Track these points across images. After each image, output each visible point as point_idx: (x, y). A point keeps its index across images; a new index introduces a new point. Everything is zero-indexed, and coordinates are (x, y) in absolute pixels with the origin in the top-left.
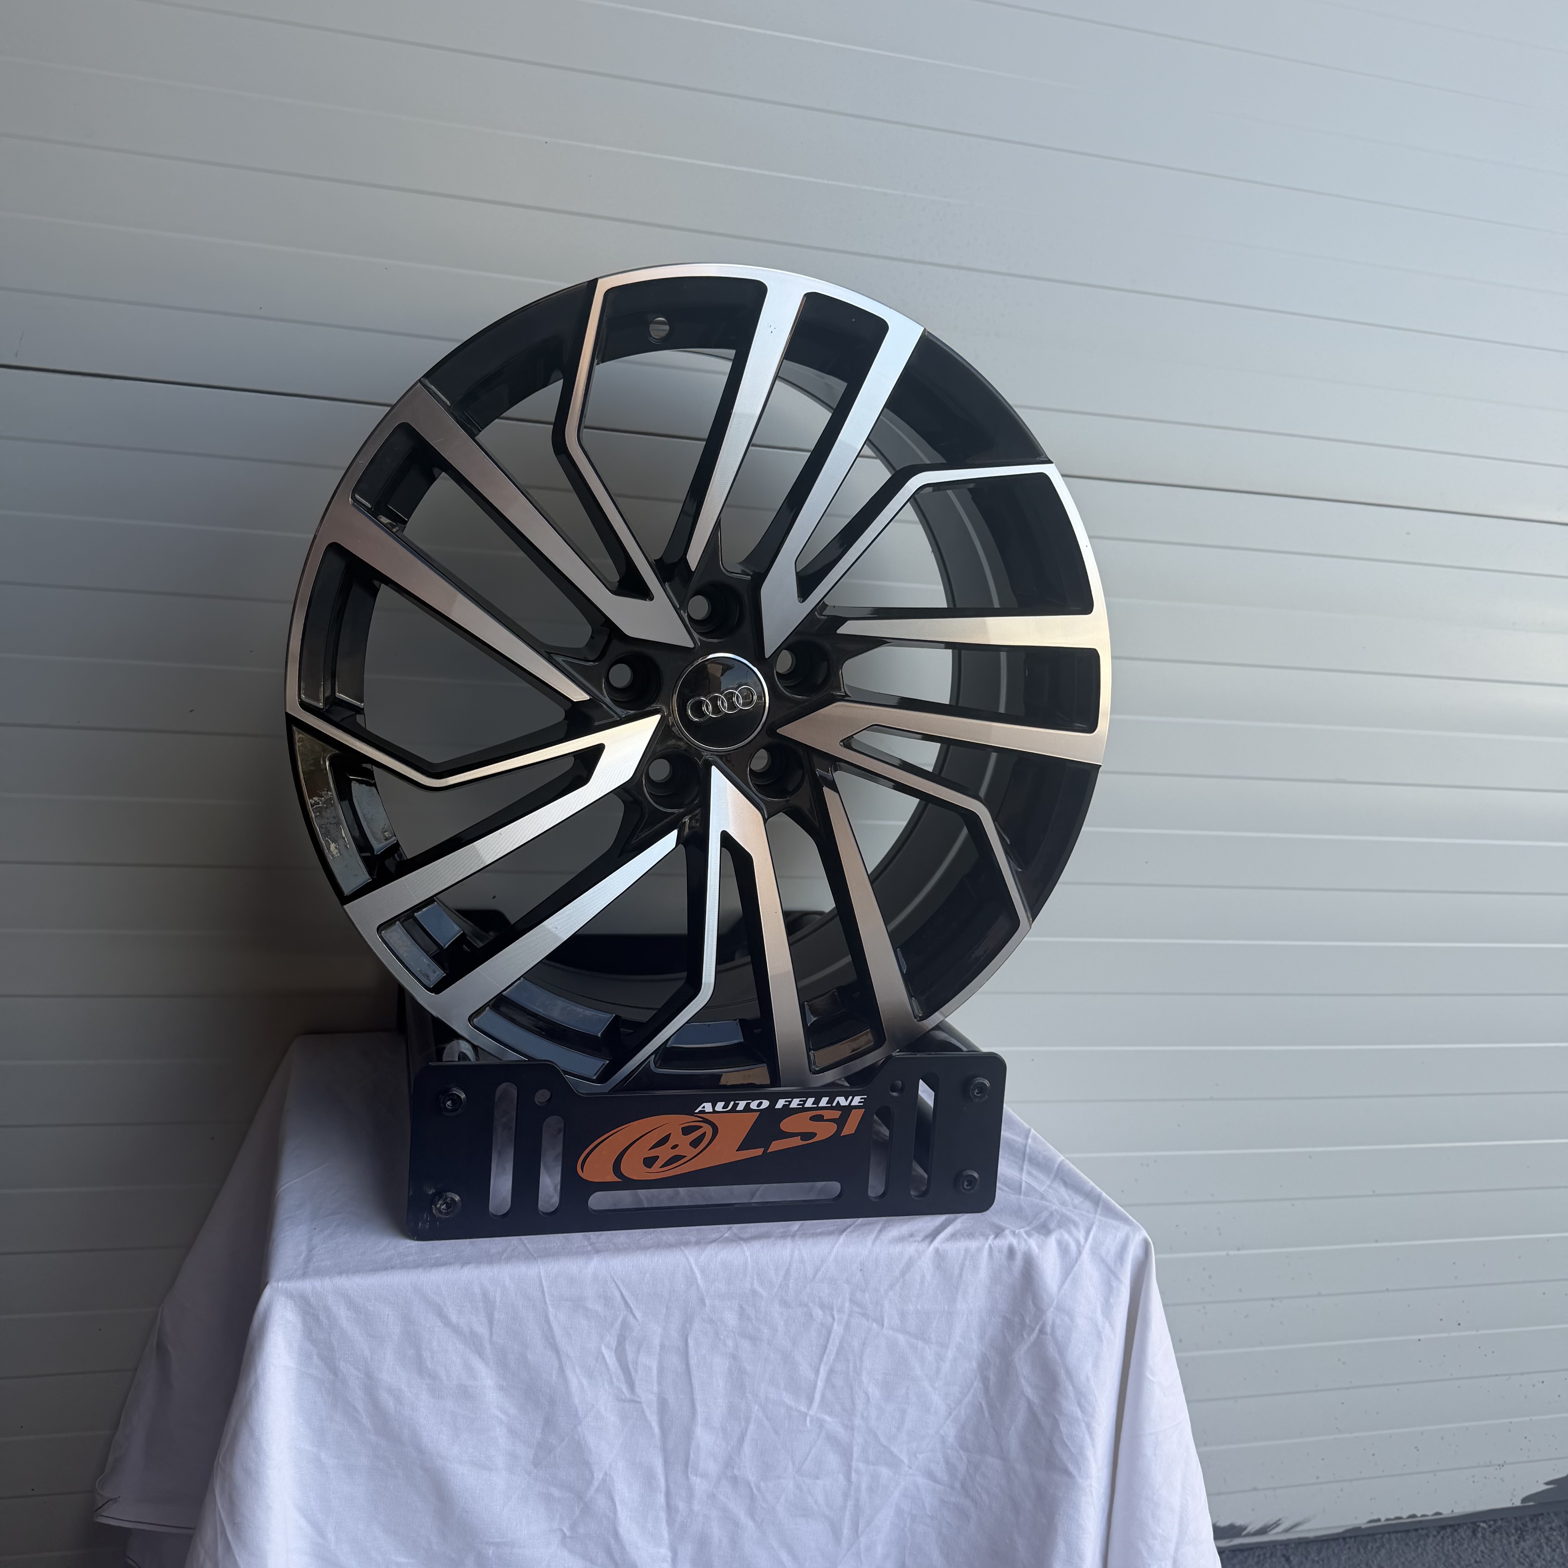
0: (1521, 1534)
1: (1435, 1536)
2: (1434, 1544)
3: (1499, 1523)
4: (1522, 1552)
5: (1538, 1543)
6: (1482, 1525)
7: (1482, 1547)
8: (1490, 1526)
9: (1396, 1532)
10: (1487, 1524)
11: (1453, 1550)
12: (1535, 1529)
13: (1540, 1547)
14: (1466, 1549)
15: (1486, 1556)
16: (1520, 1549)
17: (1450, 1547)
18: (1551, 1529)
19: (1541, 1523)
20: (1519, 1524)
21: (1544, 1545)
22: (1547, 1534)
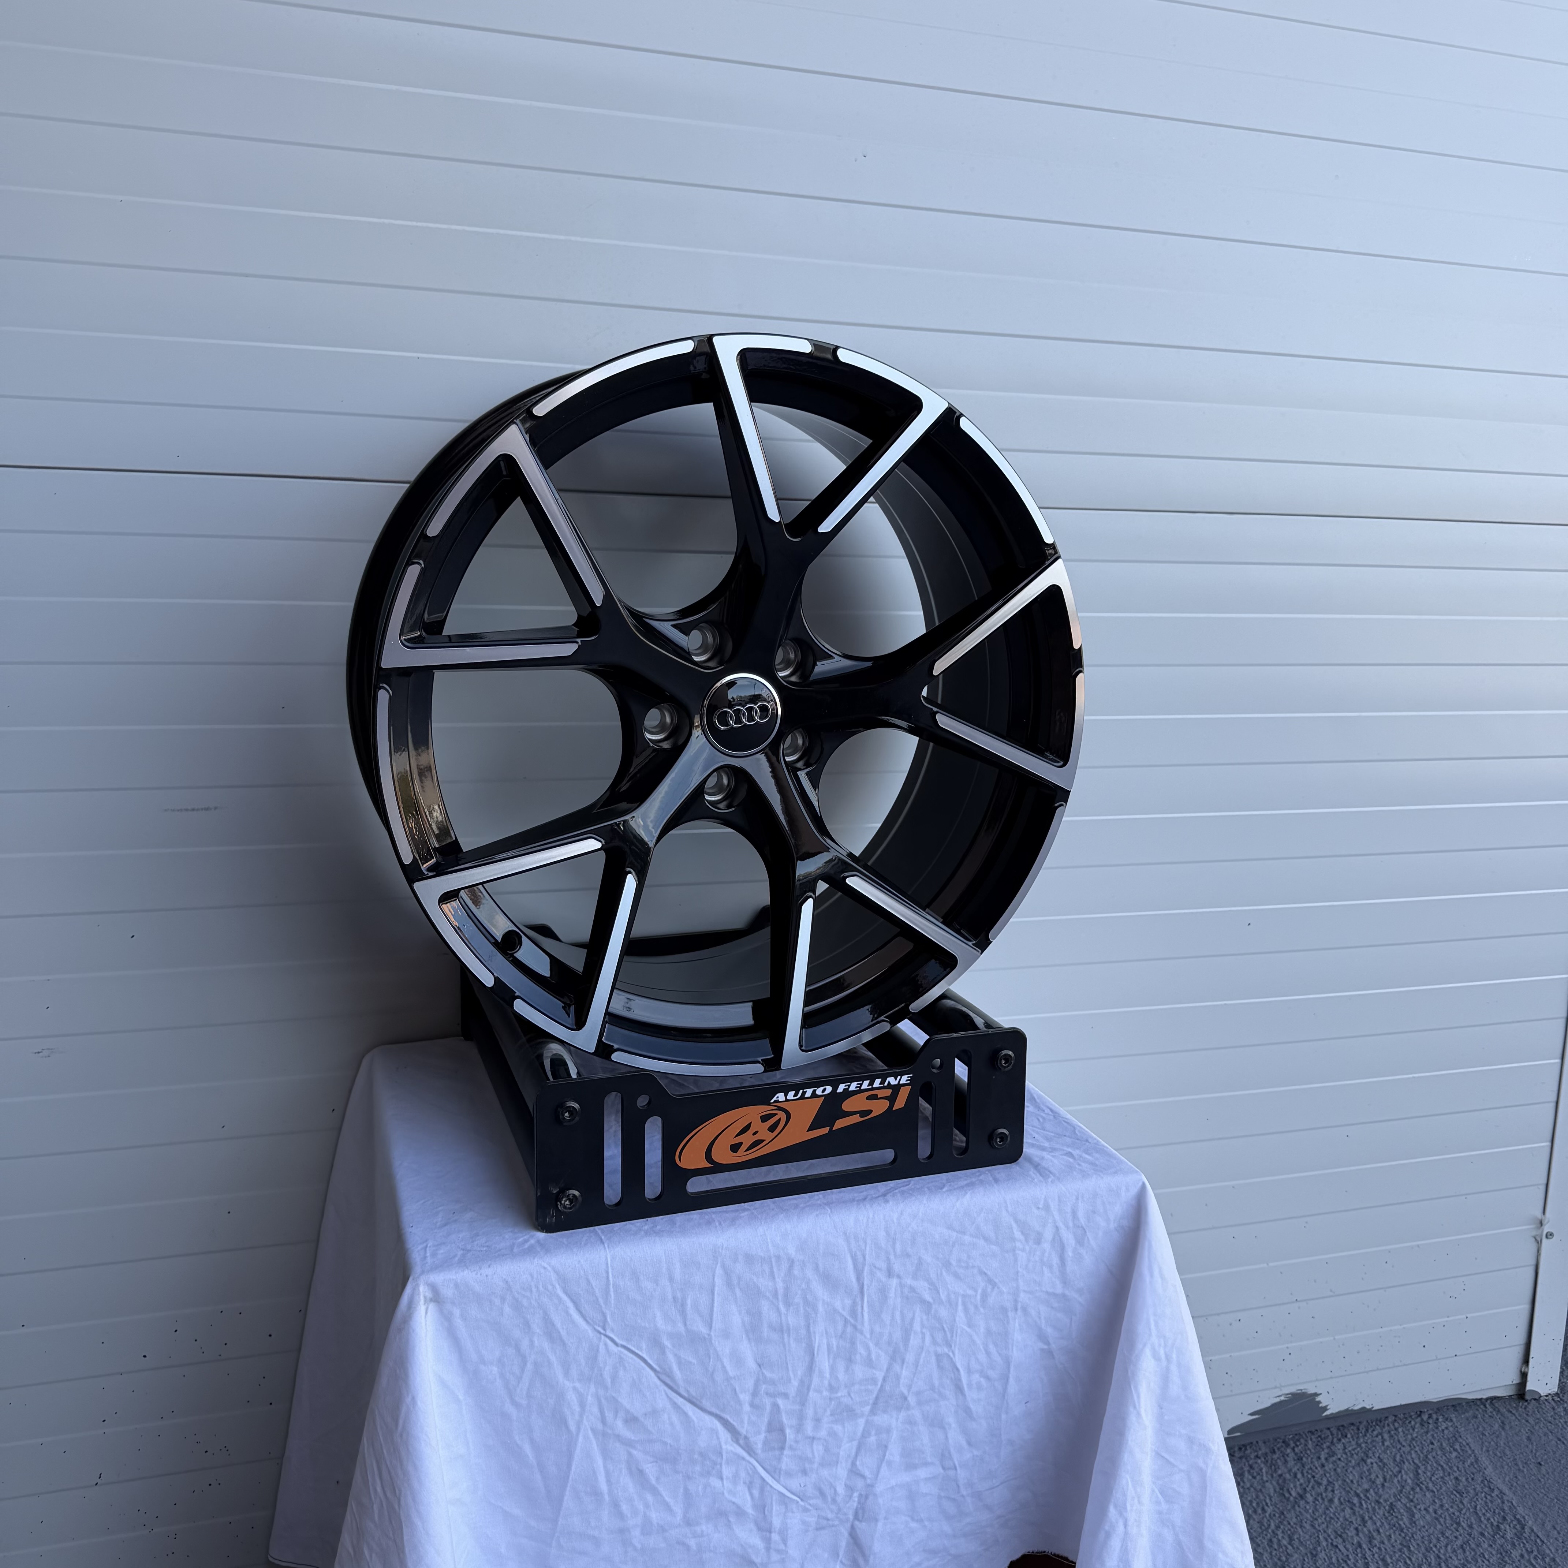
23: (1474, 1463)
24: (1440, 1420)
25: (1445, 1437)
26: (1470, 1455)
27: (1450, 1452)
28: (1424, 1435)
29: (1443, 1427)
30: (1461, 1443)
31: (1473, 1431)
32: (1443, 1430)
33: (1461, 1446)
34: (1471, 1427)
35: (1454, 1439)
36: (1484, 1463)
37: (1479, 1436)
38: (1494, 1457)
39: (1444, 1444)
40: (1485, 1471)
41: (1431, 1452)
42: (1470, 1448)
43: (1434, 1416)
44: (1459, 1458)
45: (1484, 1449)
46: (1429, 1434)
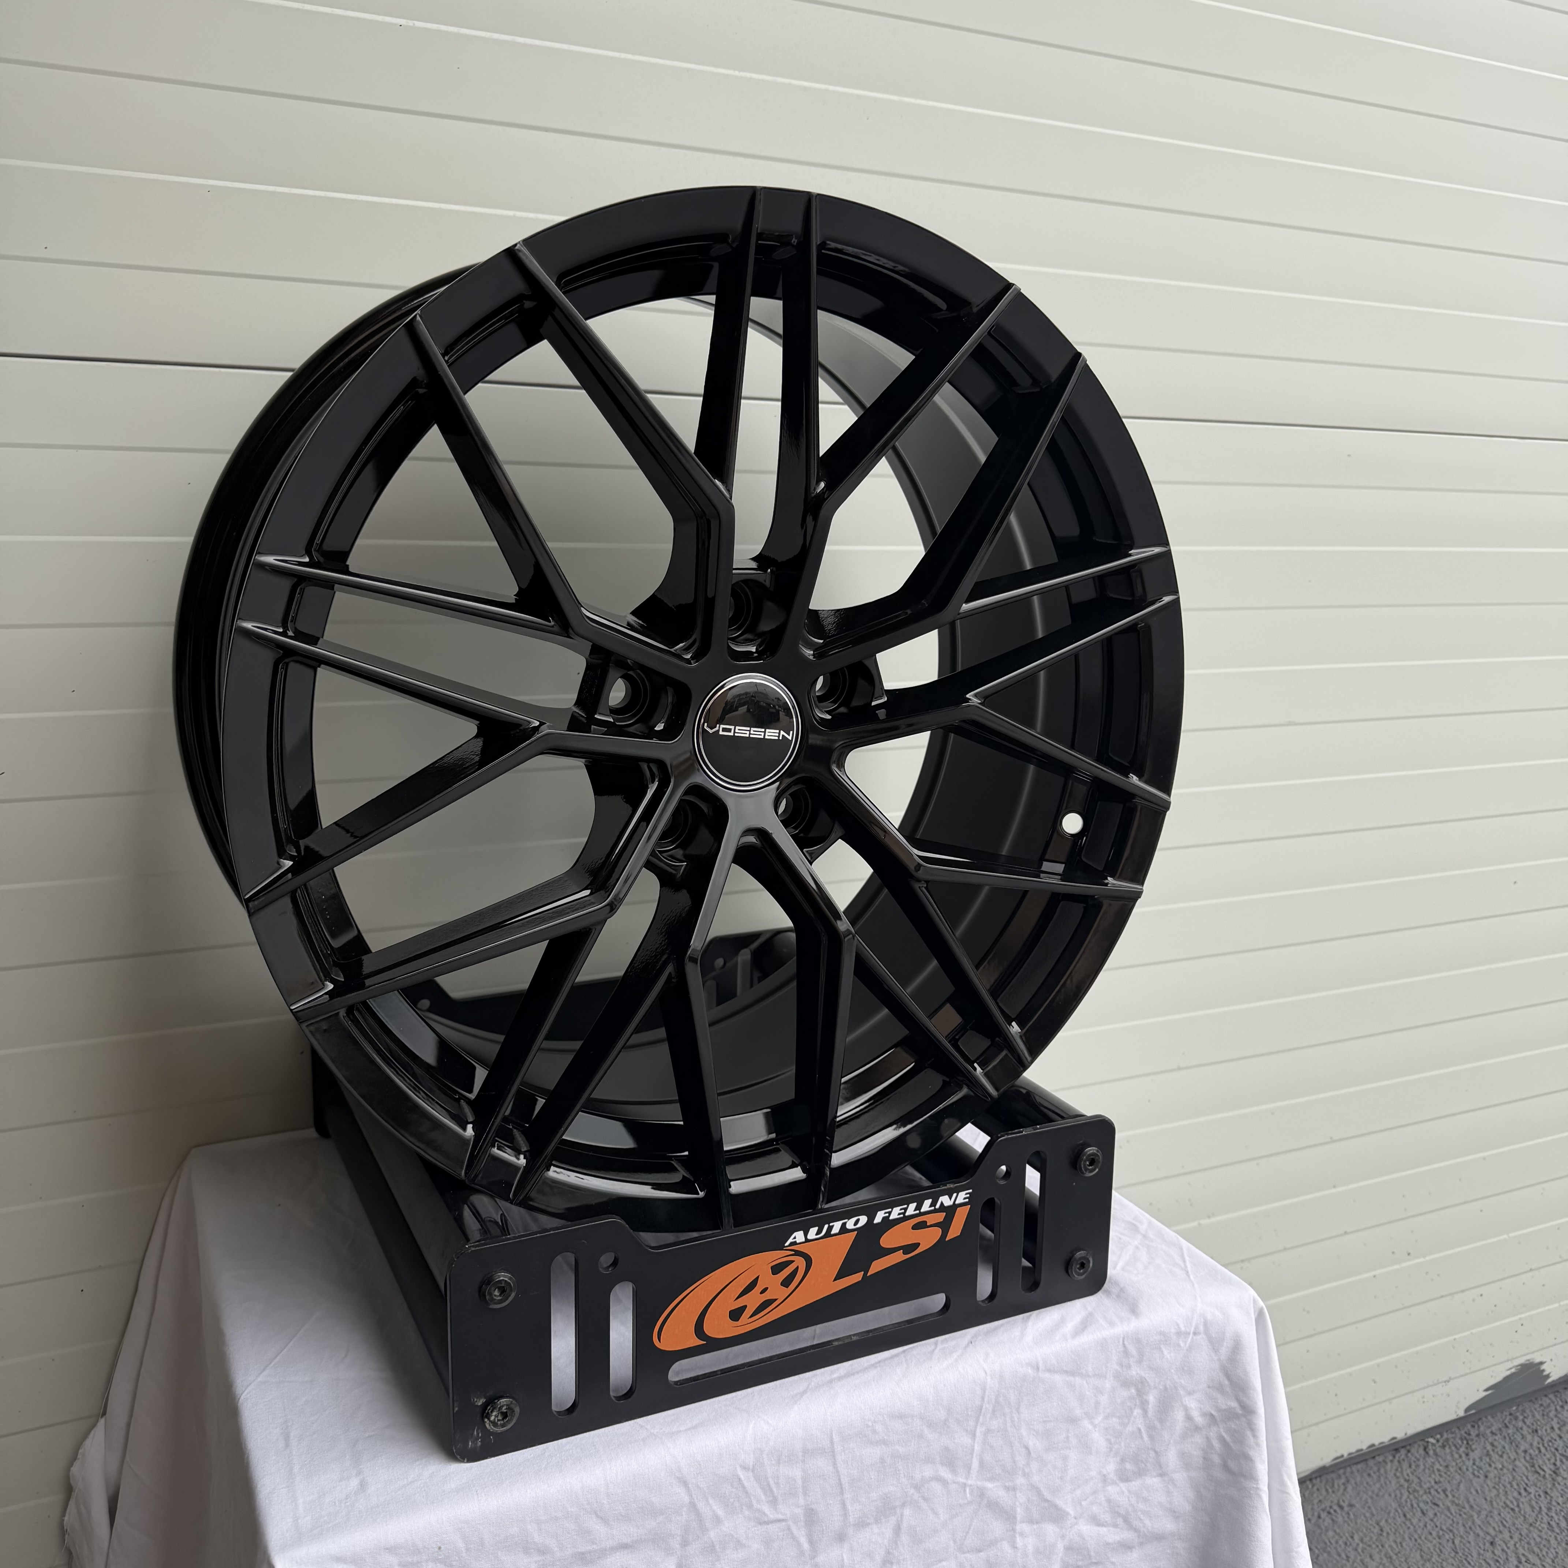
0: (1468, 1443)
1: (1392, 1461)
2: (1393, 1471)
3: (1445, 1436)
4: (1474, 1464)
5: (1485, 1451)
6: (1431, 1440)
7: (1437, 1466)
8: (1438, 1441)
9: (1357, 1463)
10: (1434, 1439)
11: (1413, 1474)
12: (1478, 1436)
13: (1488, 1454)
14: (1424, 1470)
15: (1443, 1474)
16: (1471, 1462)
17: (1409, 1471)
18: (1492, 1433)
19: (1482, 1428)
20: (1463, 1432)
21: (1491, 1452)
22: (1490, 1440)
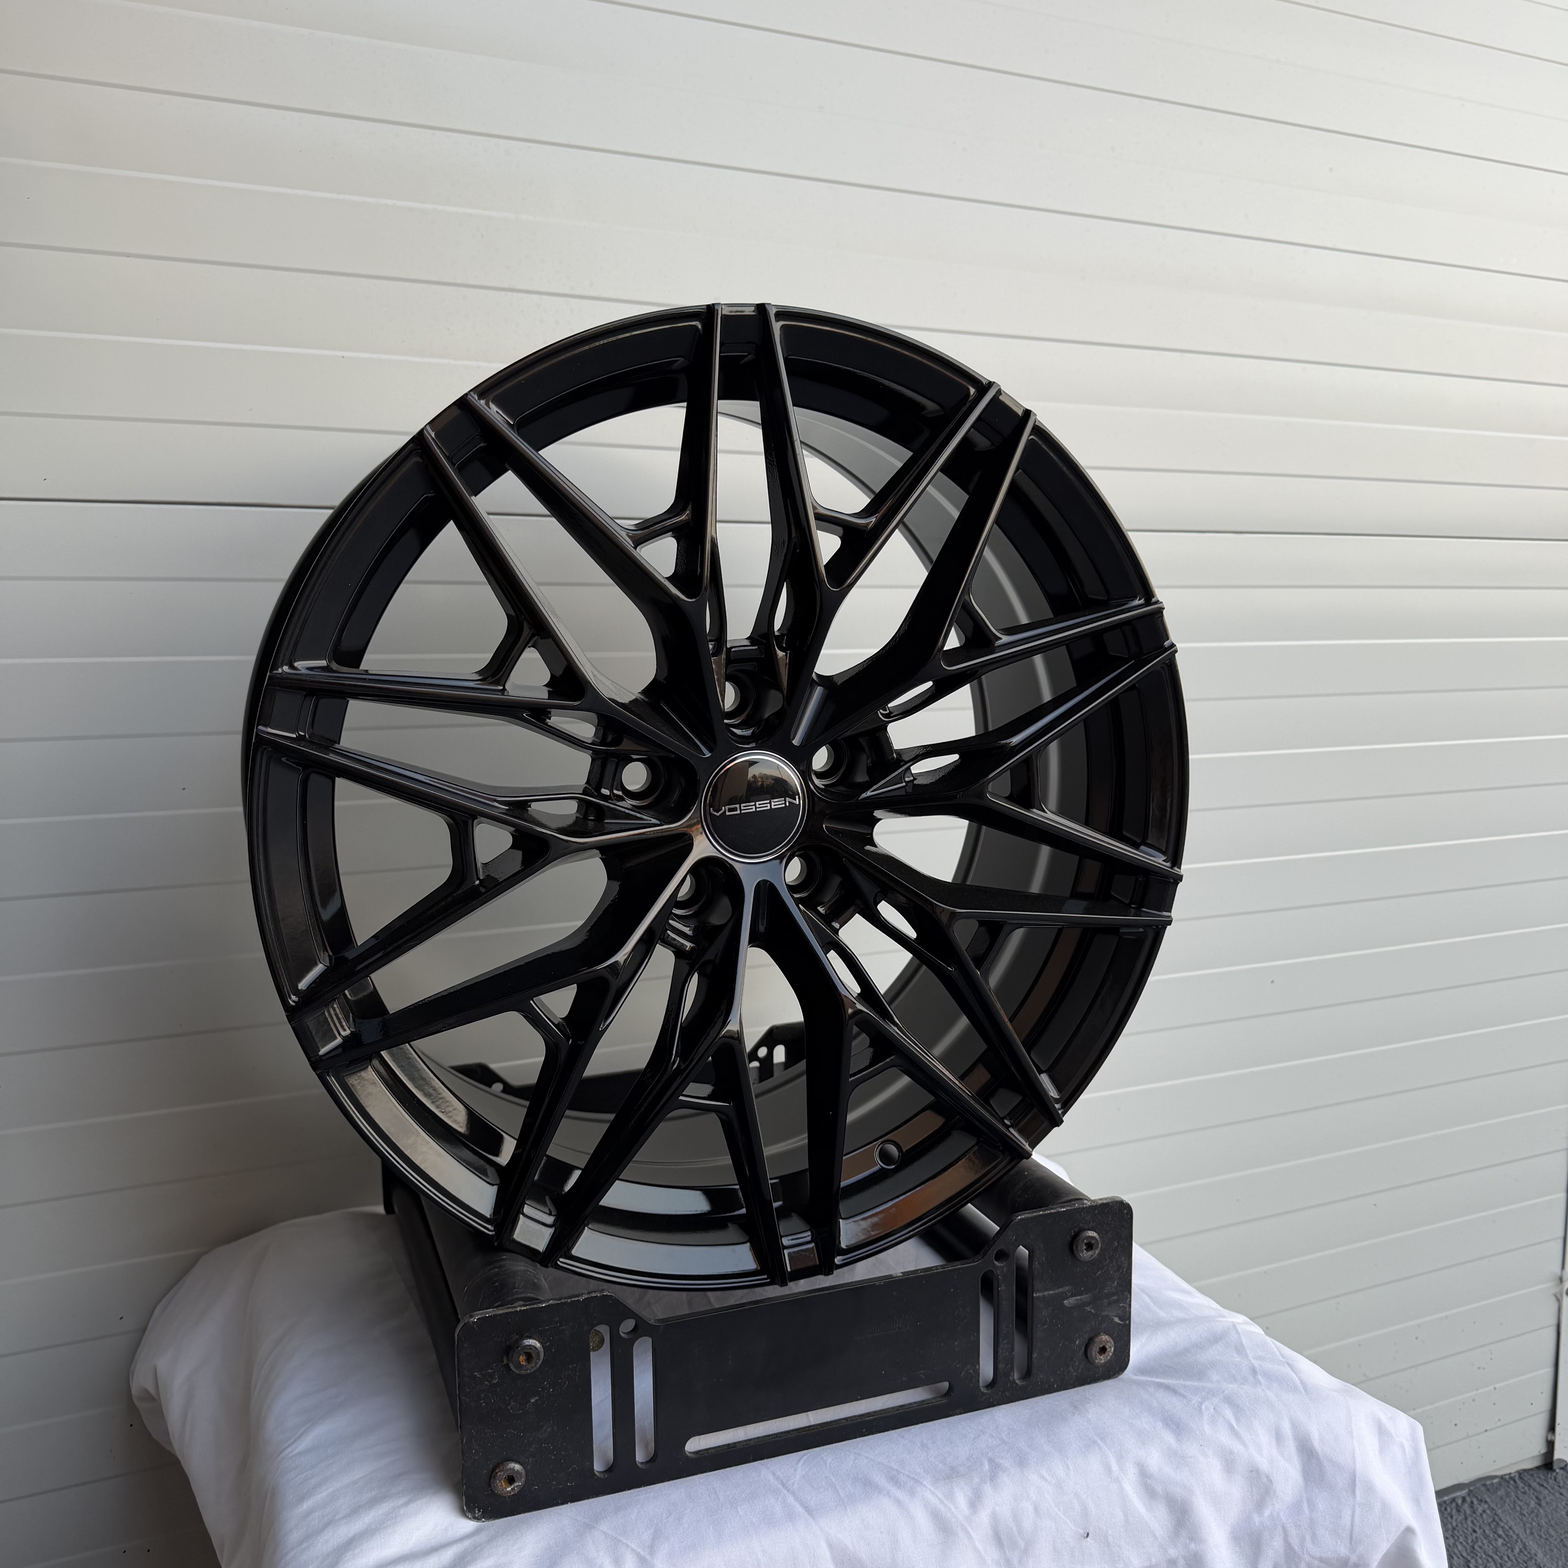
23: (1523, 1549)
24: (1476, 1502)
25: (1485, 1522)
26: (1517, 1541)
27: (1496, 1540)
28: (1464, 1522)
29: (1480, 1510)
30: (1503, 1527)
31: (1510, 1511)
32: (1481, 1515)
33: (1504, 1531)
34: (1508, 1507)
35: (1495, 1523)
36: (1533, 1548)
37: (1518, 1517)
38: (1540, 1540)
39: (1487, 1532)
40: (1536, 1558)
41: (1477, 1541)
42: (1514, 1532)
43: (1468, 1499)
44: (1506, 1545)
45: (1528, 1531)
46: (1469, 1522)
